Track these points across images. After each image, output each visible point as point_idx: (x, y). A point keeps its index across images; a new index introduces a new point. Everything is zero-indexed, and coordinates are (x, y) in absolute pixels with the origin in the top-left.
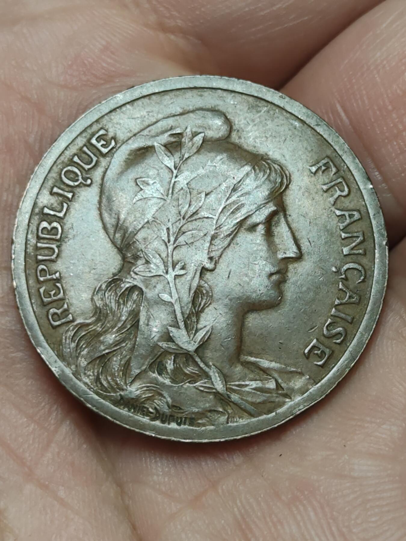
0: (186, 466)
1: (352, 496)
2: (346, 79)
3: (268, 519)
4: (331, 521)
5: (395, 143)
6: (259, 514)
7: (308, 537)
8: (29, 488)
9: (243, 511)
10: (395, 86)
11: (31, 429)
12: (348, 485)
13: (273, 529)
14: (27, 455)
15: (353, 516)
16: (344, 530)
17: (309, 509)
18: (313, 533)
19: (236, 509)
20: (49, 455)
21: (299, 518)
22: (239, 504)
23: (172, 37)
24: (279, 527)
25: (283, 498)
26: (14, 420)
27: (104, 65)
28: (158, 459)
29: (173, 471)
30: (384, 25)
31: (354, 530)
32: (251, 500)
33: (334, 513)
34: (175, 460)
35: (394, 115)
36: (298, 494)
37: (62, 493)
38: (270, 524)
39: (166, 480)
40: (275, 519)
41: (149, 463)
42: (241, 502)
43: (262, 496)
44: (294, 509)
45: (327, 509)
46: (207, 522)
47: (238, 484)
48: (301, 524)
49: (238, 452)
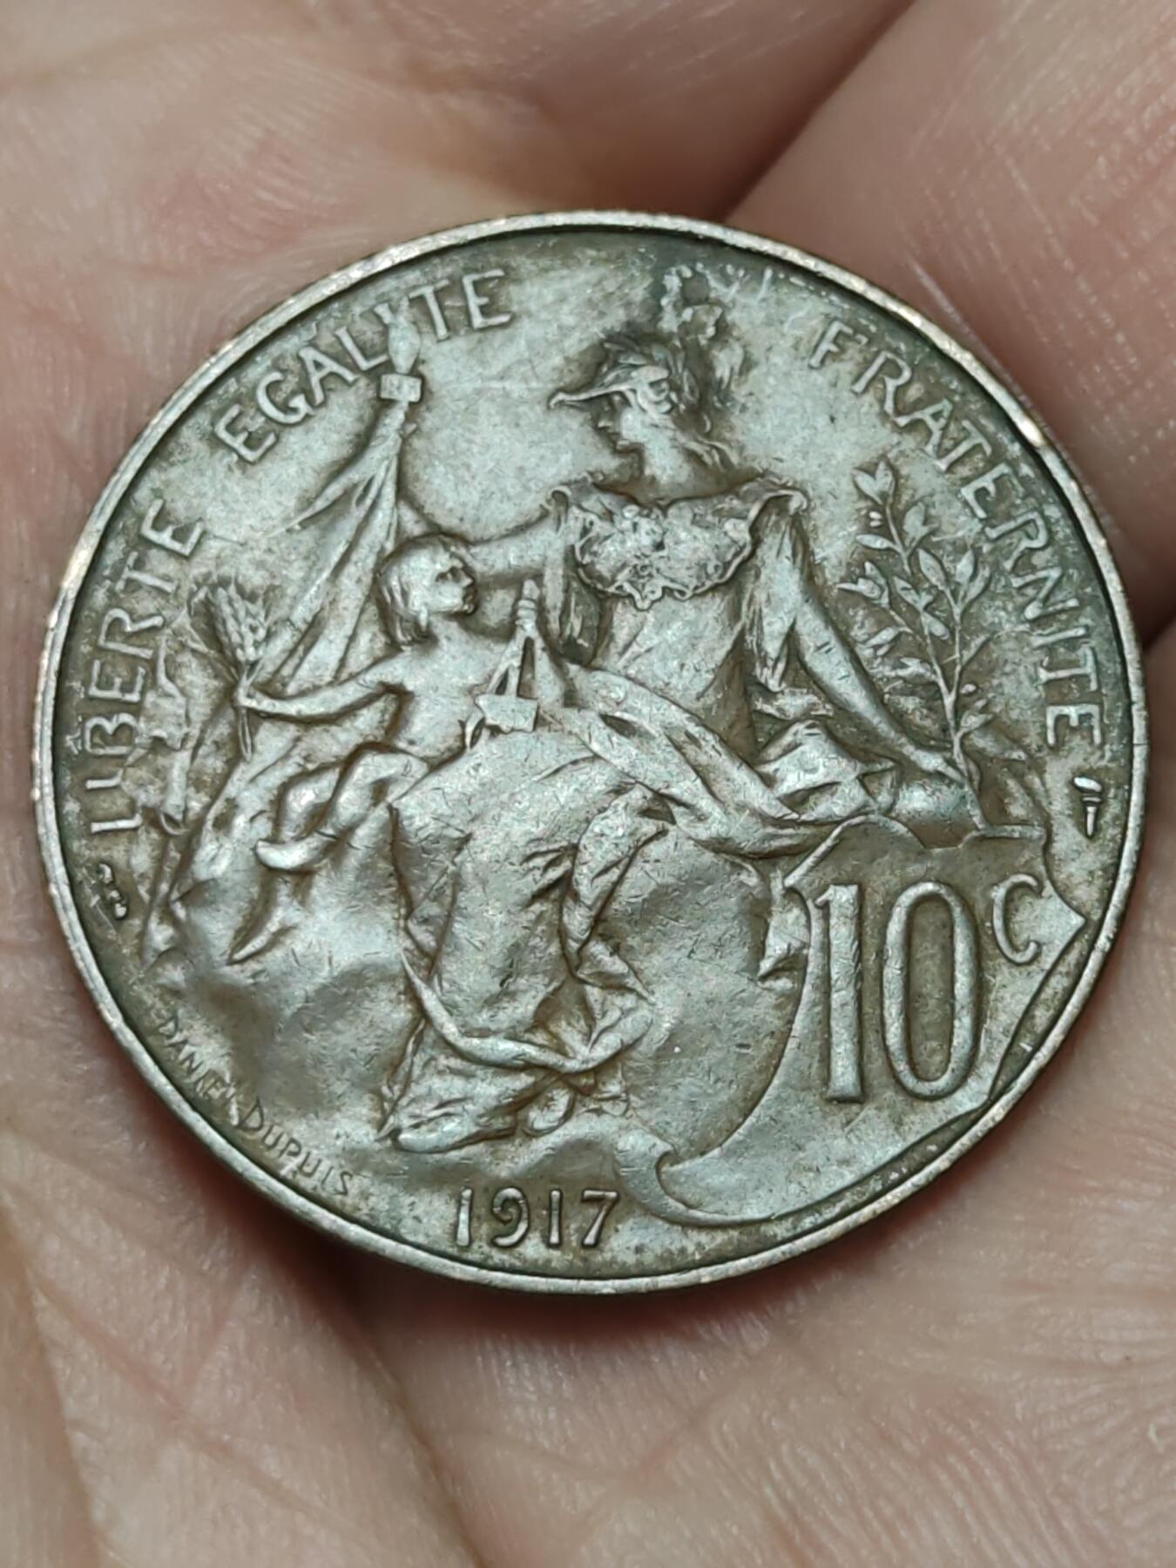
0: (606, 1370)
1: (1109, 1424)
2: (928, 192)
3: (869, 1513)
4: (1056, 1502)
5: (1098, 369)
6: (839, 1499)
7: (992, 1555)
8: (175, 1457)
9: (790, 1495)
10: (1074, 201)
11: (162, 1281)
12: (1096, 1389)
13: (885, 1540)
14: (158, 1358)
15: (1120, 1483)
16: (1098, 1524)
17: (987, 1471)
18: (1007, 1542)
19: (768, 1491)
20: (223, 1354)
21: (959, 1500)
22: (777, 1475)
23: (453, 102)
24: (903, 1533)
25: (907, 1445)
26: (112, 1258)
27: (266, 196)
28: (520, 1357)
29: (567, 1389)
30: (1017, 16)
31: (1127, 1522)
32: (812, 1460)
33: (1065, 1478)
34: (572, 1354)
35: (1083, 286)
36: (949, 1430)
37: (272, 1466)
38: (876, 1525)
39: (552, 1416)
40: (888, 1511)
41: (495, 1371)
42: (781, 1465)
43: (842, 1445)
44: (943, 1477)
45: (1040, 1469)
46: (687, 1533)
47: (765, 1414)
48: (969, 1518)
49: (752, 1315)
